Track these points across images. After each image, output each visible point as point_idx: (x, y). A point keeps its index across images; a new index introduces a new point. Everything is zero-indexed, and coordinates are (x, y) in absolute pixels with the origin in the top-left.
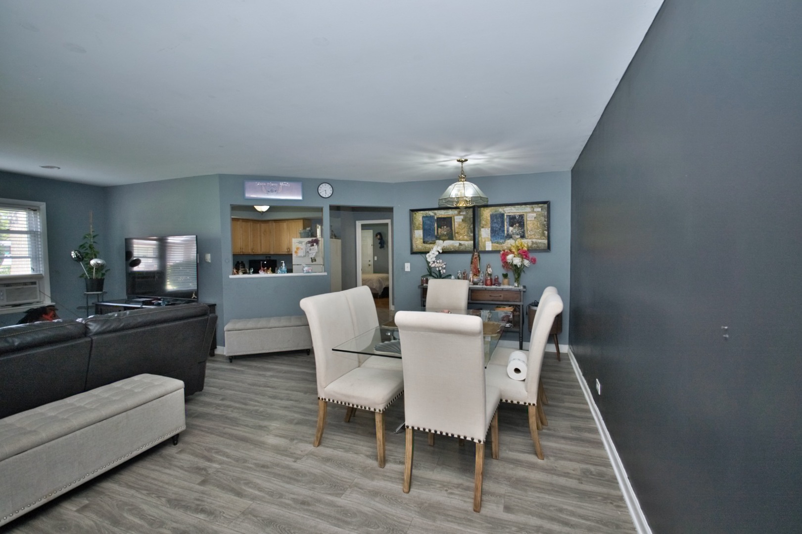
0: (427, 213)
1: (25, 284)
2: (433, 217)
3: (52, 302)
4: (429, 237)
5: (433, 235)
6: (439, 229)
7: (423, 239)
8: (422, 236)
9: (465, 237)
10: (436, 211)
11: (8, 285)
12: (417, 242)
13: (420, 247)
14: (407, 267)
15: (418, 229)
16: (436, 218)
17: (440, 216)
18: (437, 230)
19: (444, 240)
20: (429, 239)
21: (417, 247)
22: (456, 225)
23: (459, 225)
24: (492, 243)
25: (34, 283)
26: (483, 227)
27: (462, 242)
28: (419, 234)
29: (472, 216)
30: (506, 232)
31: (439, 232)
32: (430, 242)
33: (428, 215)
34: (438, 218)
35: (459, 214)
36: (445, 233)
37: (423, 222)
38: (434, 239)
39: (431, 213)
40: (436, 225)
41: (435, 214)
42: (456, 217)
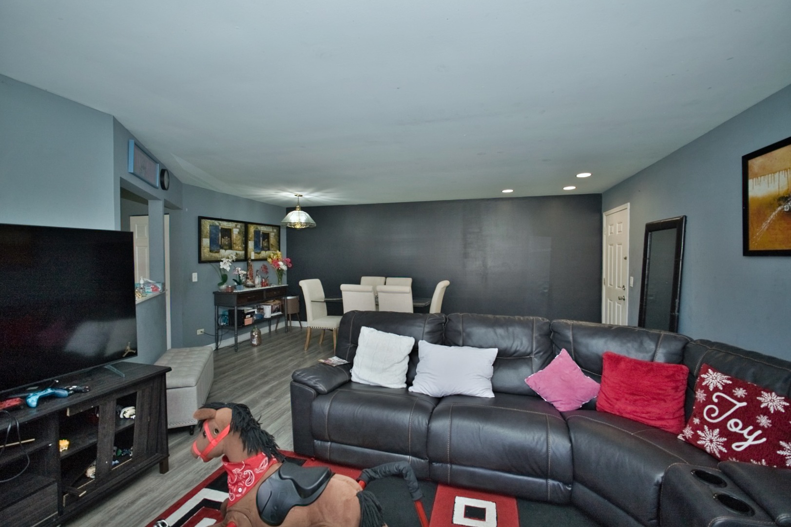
0: (213, 222)
2: (217, 227)
4: (215, 246)
5: (217, 244)
6: (223, 239)
7: (210, 248)
8: (209, 244)
9: (240, 247)
10: (220, 222)
12: (205, 251)
13: (207, 256)
14: (195, 277)
15: (206, 237)
16: (220, 228)
17: (223, 227)
18: (221, 240)
19: (226, 250)
20: (215, 248)
21: (204, 256)
22: (234, 237)
23: (236, 237)
24: (255, 253)
26: (250, 240)
27: (238, 252)
28: (206, 242)
29: (244, 230)
30: (261, 245)
31: (222, 241)
32: (216, 251)
33: (214, 224)
34: (222, 229)
35: (236, 227)
36: (227, 243)
37: (210, 231)
38: (219, 248)
39: (217, 223)
40: (220, 235)
41: (220, 224)
42: (234, 230)
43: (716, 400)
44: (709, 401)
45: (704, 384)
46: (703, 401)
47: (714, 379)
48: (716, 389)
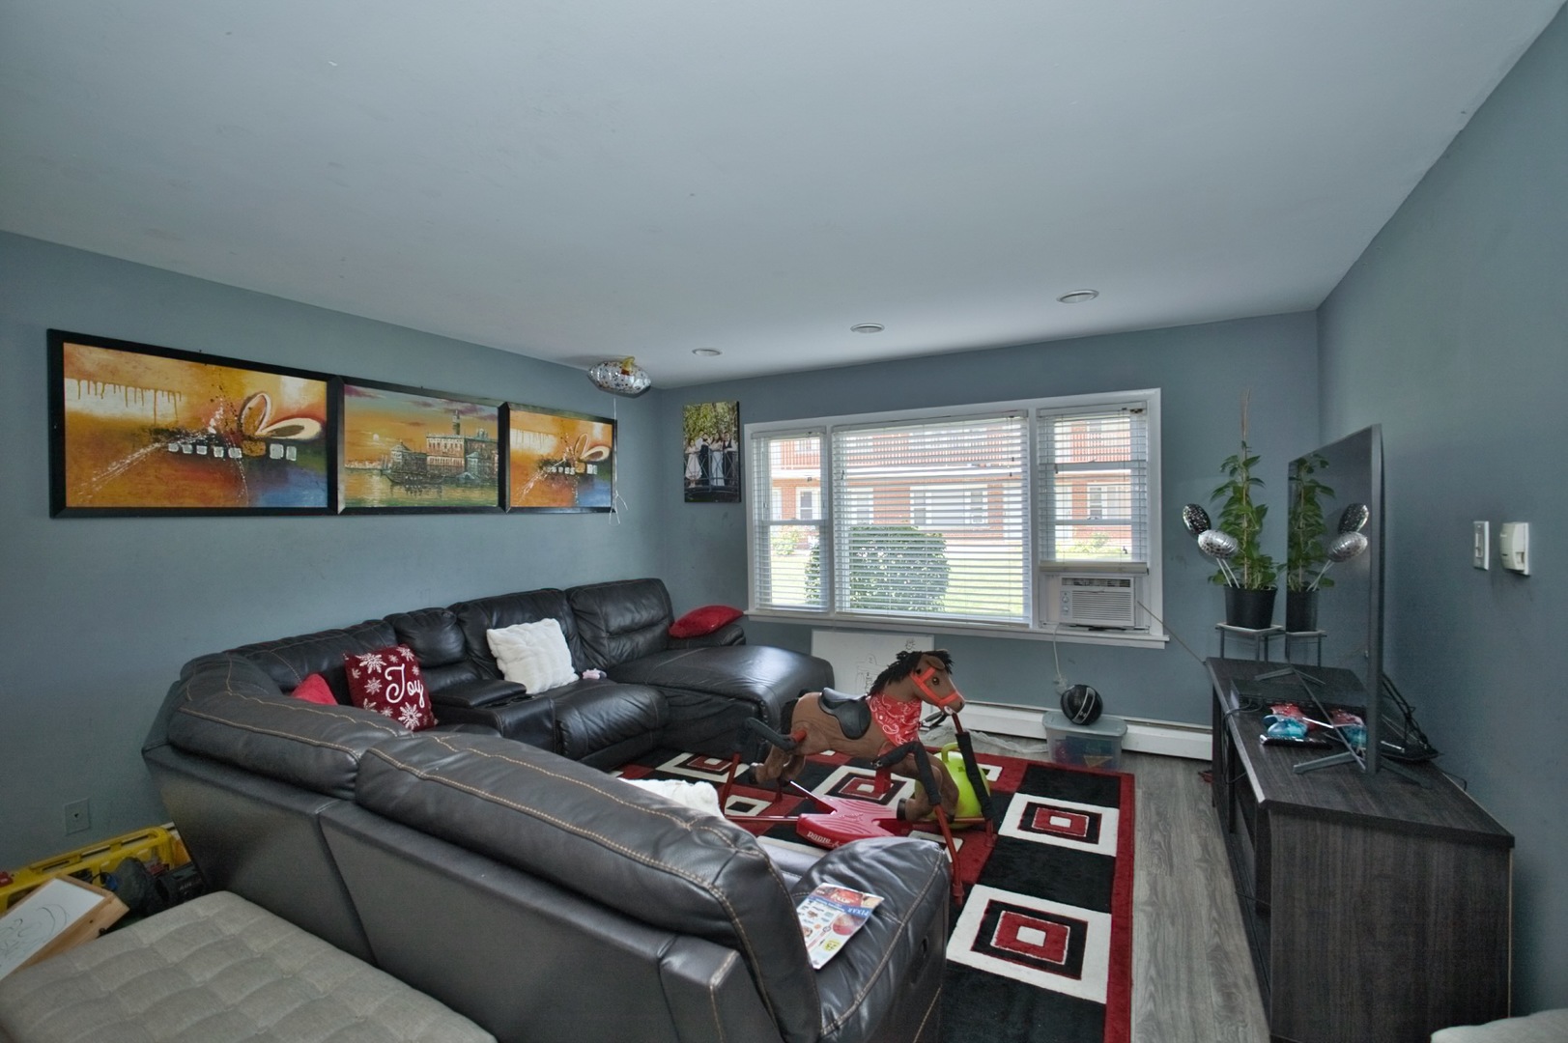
1: (1110, 583)
3: (1164, 633)
11: (1076, 582)
25: (1125, 583)
43: (390, 678)
44: (385, 683)
45: (370, 671)
46: (380, 688)
47: (372, 662)
48: (384, 668)
